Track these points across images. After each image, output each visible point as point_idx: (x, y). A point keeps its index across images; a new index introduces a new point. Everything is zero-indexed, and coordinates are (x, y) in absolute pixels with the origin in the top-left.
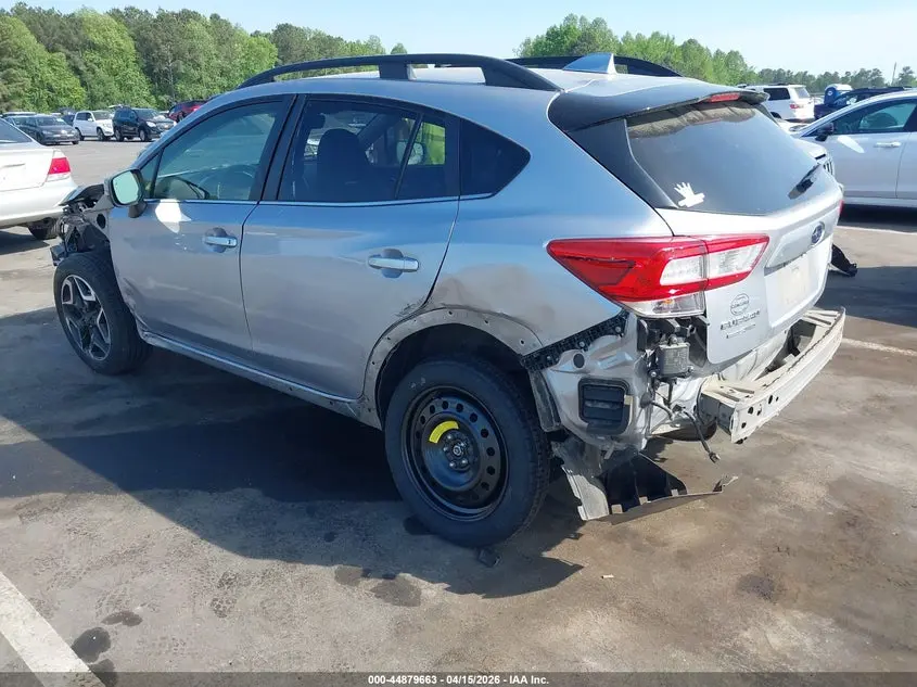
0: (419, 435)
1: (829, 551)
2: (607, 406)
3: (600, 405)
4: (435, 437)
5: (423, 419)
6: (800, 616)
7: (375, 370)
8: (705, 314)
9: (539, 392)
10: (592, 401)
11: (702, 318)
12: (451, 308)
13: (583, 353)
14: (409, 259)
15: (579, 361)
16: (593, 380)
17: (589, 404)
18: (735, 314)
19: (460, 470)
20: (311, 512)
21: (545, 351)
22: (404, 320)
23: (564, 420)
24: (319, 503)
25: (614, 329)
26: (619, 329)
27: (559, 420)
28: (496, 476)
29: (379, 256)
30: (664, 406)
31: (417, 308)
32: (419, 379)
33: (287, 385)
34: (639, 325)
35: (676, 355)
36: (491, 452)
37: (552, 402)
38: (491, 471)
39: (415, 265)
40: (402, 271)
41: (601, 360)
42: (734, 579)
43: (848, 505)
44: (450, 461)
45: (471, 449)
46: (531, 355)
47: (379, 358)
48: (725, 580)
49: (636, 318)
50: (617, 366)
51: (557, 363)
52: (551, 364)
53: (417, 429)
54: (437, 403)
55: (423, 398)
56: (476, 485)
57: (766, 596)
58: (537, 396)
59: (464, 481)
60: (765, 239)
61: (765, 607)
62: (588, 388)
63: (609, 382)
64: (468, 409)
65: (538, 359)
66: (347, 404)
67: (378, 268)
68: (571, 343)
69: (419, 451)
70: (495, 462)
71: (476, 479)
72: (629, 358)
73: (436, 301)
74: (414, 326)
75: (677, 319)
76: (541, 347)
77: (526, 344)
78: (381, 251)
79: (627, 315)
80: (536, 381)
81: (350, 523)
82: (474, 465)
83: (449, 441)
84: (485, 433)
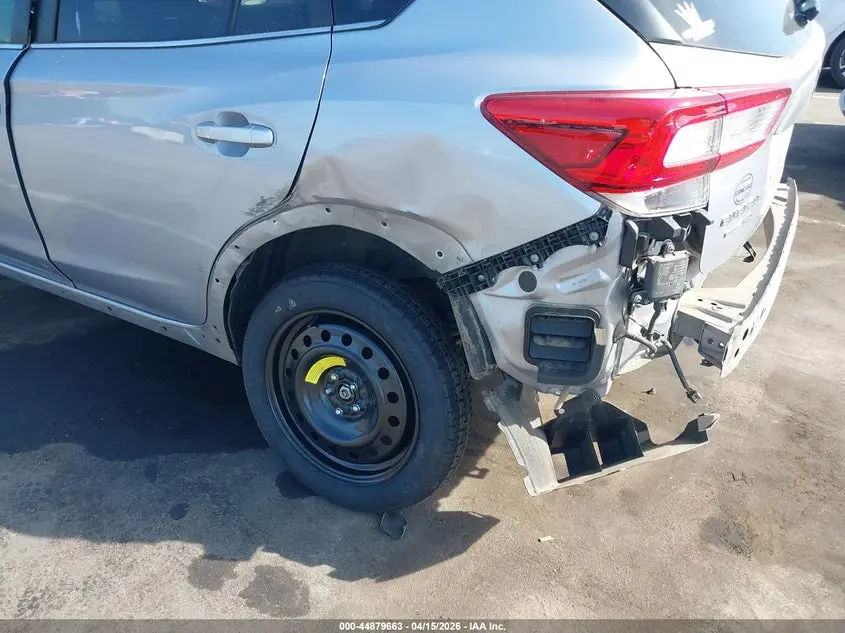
0: (290, 372)
1: (788, 473)
2: (565, 344)
3: (555, 343)
4: (313, 376)
5: (295, 354)
6: (782, 573)
7: (220, 291)
8: (706, 208)
9: (466, 325)
10: (544, 336)
11: (703, 213)
12: (328, 204)
13: (534, 270)
14: (258, 127)
15: (528, 282)
16: (547, 309)
17: (539, 341)
18: (737, 203)
19: (348, 417)
20: (151, 473)
21: (475, 268)
22: (259, 220)
23: (501, 363)
24: (162, 458)
25: (588, 235)
26: (594, 236)
27: (493, 361)
28: (400, 429)
29: (211, 123)
30: (641, 337)
31: (276, 203)
32: (285, 301)
33: (104, 303)
34: (626, 227)
35: (672, 270)
36: (392, 398)
37: (485, 339)
38: (394, 421)
39: (267, 137)
40: (248, 146)
41: (561, 280)
42: (694, 529)
43: (791, 409)
44: (336, 406)
45: (364, 391)
46: (453, 274)
47: (224, 274)
48: (685, 531)
49: (621, 219)
50: (584, 289)
51: (493, 284)
52: (486, 286)
53: (288, 366)
54: (314, 332)
55: (294, 326)
56: (375, 438)
57: (737, 548)
58: (464, 331)
59: (355, 434)
60: (786, 93)
61: (740, 565)
62: (538, 321)
63: (571, 311)
64: (359, 343)
65: (465, 278)
66: (187, 331)
67: (212, 141)
68: (516, 256)
69: (292, 395)
70: (400, 410)
71: (374, 432)
72: (604, 276)
73: (305, 191)
74: (274, 229)
75: (676, 218)
76: (468, 261)
77: (446, 257)
78: (215, 114)
79: (609, 214)
80: (460, 310)
81: (205, 488)
82: (369, 412)
83: (334, 381)
84: (383, 374)
